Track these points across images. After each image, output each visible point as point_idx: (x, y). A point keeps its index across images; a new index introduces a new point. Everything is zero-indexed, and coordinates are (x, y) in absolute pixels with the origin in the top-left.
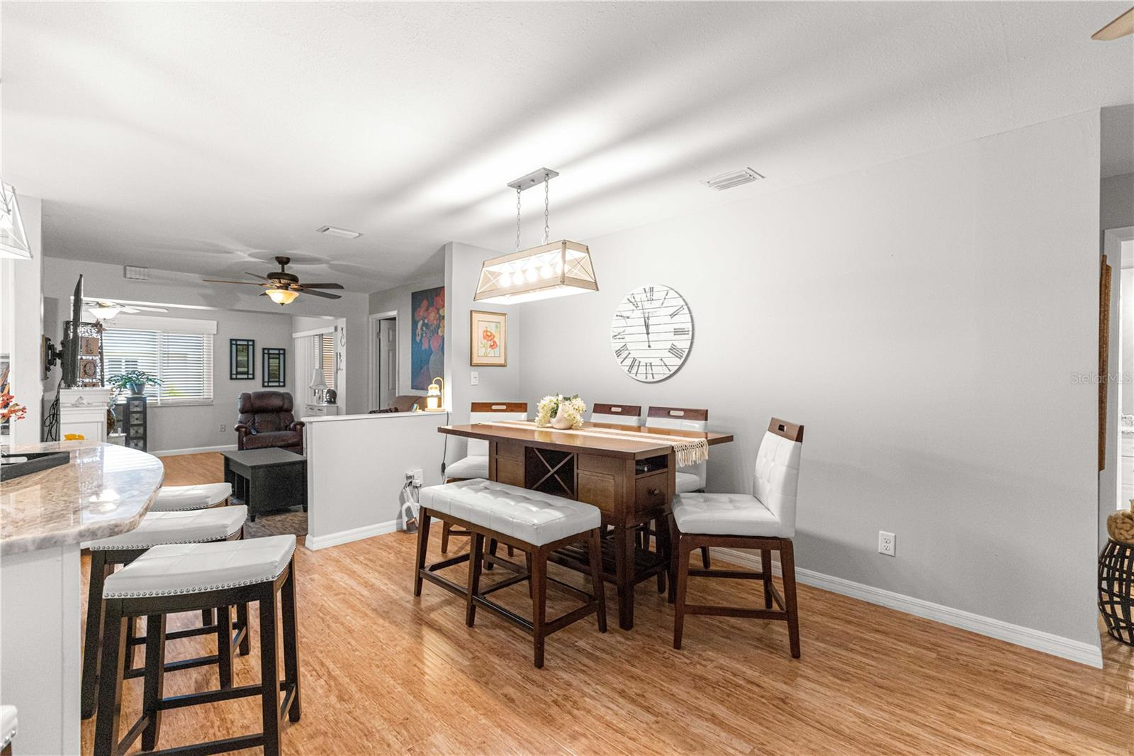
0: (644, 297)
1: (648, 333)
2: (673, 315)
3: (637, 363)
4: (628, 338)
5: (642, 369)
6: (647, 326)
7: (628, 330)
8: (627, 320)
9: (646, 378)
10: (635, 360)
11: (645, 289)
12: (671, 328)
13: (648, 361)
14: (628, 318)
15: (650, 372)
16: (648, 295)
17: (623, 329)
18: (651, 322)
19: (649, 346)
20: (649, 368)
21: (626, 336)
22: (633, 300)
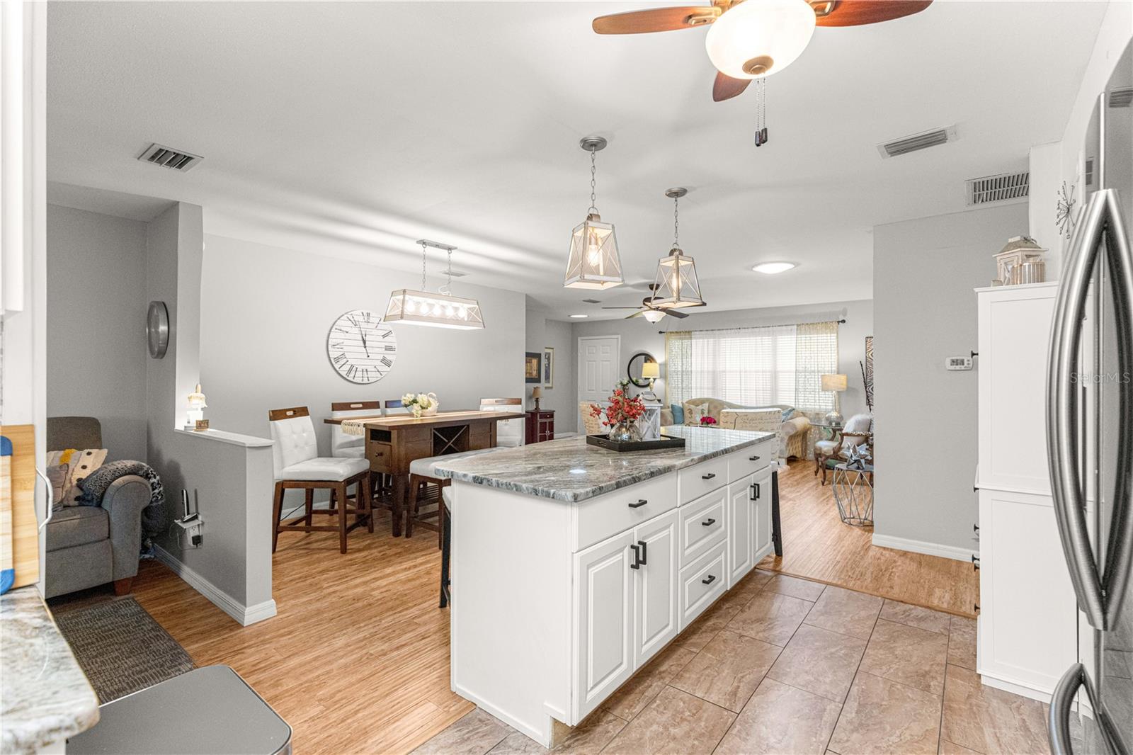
0: (361, 319)
1: (365, 347)
2: (384, 336)
3: (354, 369)
4: (346, 349)
5: (359, 374)
6: (364, 342)
7: (346, 342)
8: (346, 334)
9: (363, 380)
10: (352, 366)
11: (363, 313)
12: (383, 345)
13: (364, 368)
14: (347, 332)
15: (366, 376)
16: (366, 318)
17: (342, 341)
18: (367, 338)
19: (368, 356)
20: (365, 373)
21: (345, 347)
22: (352, 320)
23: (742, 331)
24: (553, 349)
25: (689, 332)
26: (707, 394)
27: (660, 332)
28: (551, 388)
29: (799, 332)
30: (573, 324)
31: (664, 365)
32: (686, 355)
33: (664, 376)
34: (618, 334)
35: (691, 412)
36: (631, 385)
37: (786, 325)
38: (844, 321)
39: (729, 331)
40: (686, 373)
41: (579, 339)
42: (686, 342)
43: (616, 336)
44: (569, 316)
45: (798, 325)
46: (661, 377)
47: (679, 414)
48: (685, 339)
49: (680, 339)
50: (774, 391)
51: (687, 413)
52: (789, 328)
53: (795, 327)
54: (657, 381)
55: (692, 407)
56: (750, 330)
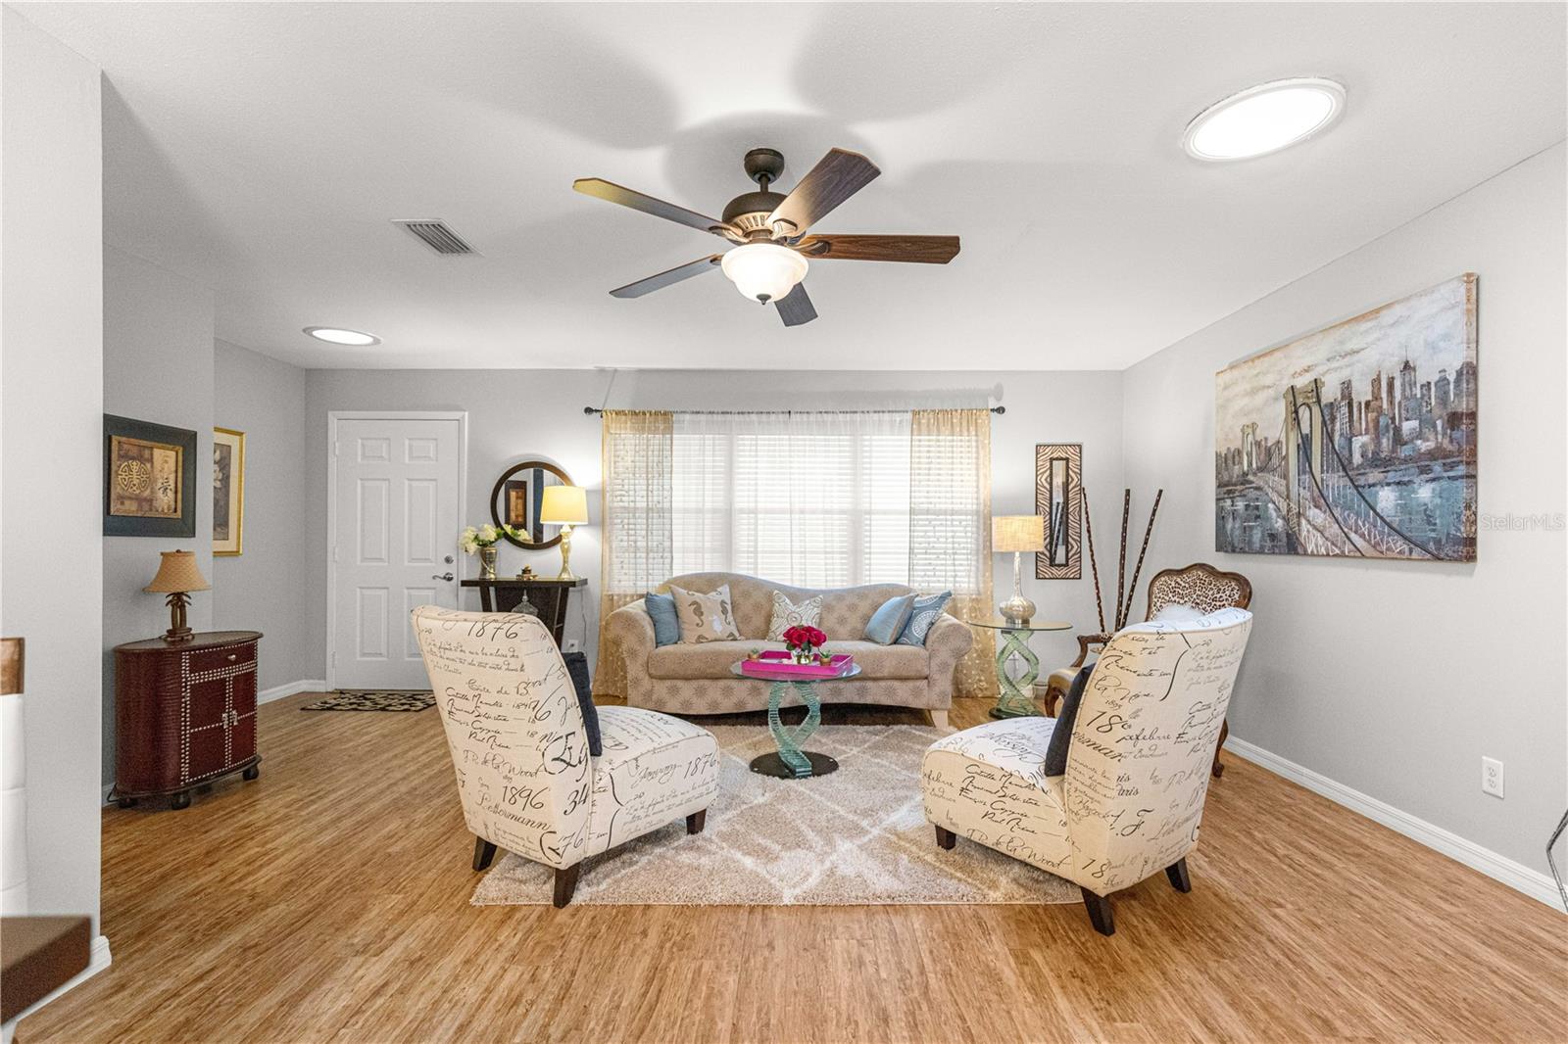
23: (795, 417)
24: (241, 434)
25: (665, 414)
26: (710, 565)
27: (588, 410)
28: (235, 553)
29: (916, 426)
30: (306, 370)
31: (598, 494)
32: (658, 469)
33: (600, 521)
34: (465, 411)
35: (699, 612)
36: (504, 546)
37: (889, 412)
38: (1001, 410)
39: (764, 417)
40: (659, 513)
41: (333, 419)
42: (656, 439)
43: (457, 415)
44: (308, 331)
45: (915, 413)
46: (591, 524)
47: (667, 617)
48: (655, 431)
49: (642, 430)
50: (856, 552)
51: (687, 613)
52: (897, 417)
53: (909, 416)
54: (577, 531)
55: (698, 597)
56: (812, 417)
